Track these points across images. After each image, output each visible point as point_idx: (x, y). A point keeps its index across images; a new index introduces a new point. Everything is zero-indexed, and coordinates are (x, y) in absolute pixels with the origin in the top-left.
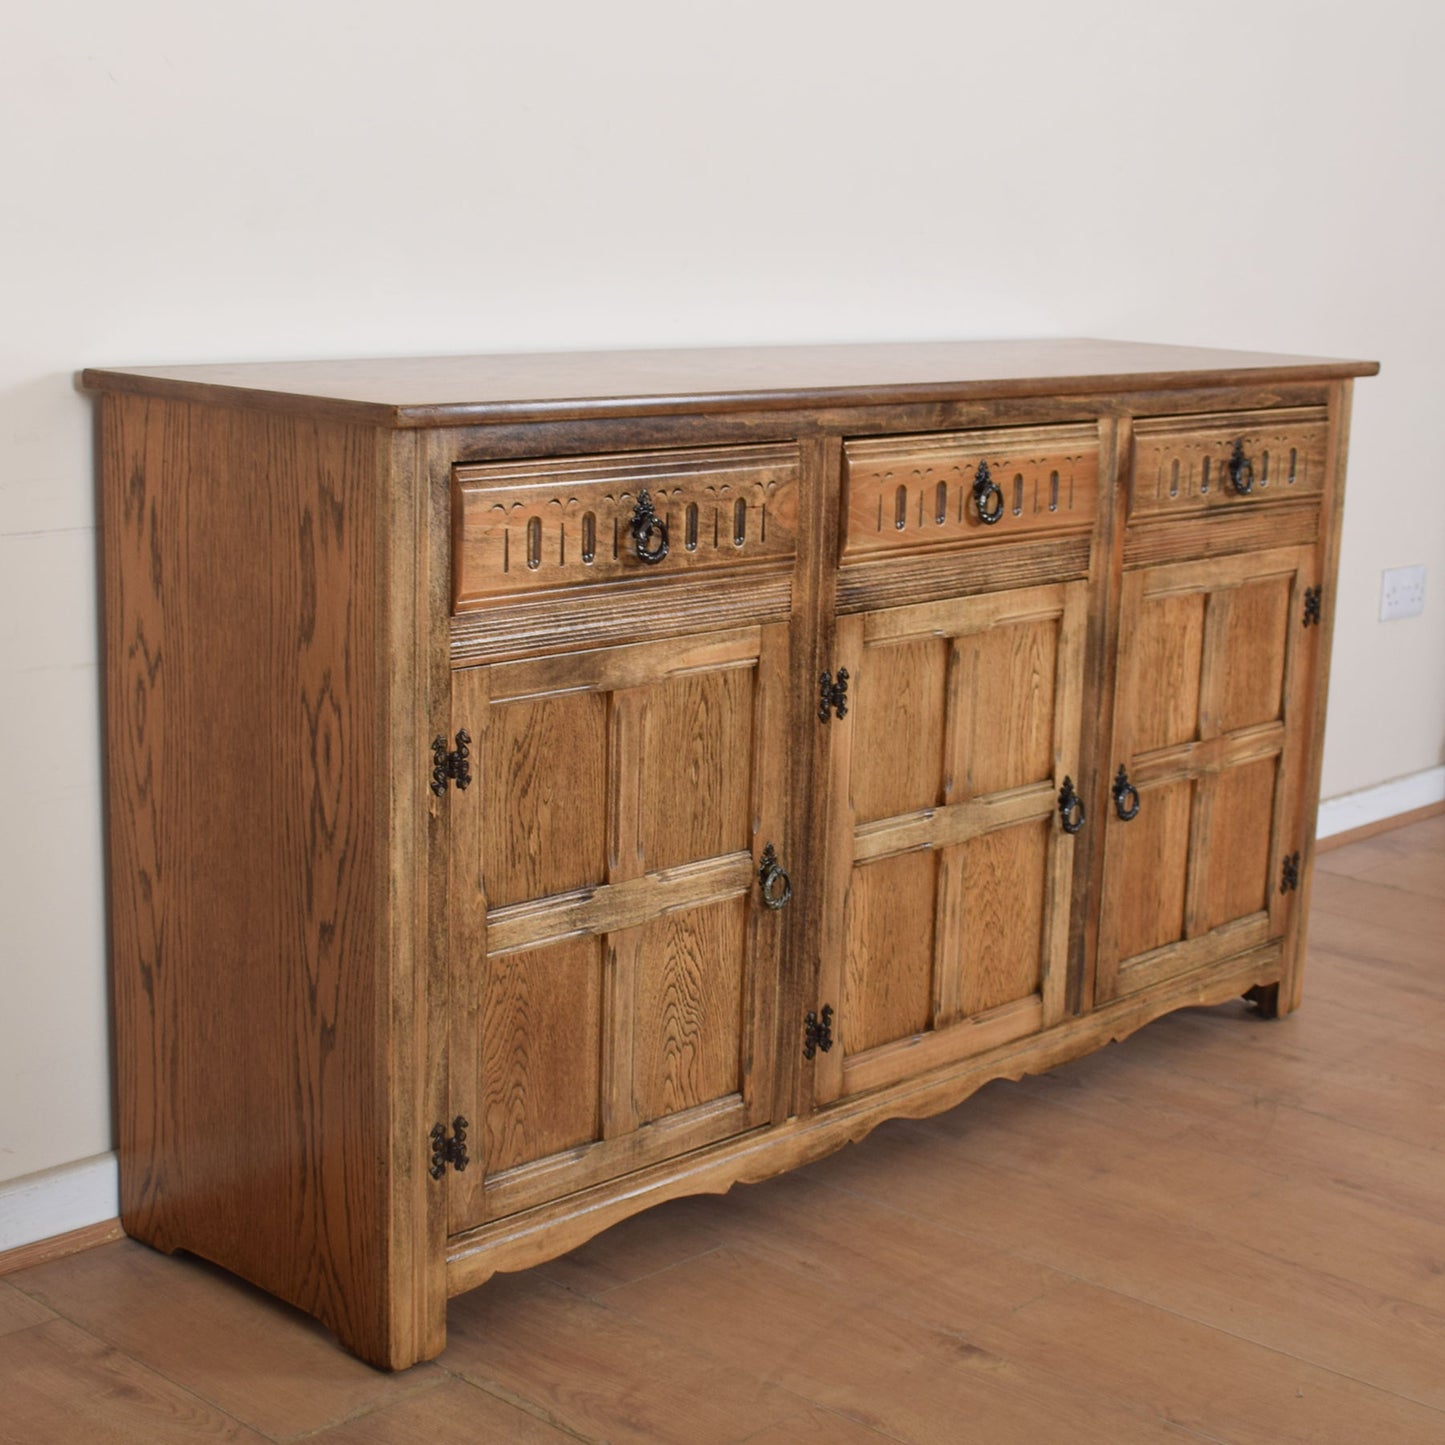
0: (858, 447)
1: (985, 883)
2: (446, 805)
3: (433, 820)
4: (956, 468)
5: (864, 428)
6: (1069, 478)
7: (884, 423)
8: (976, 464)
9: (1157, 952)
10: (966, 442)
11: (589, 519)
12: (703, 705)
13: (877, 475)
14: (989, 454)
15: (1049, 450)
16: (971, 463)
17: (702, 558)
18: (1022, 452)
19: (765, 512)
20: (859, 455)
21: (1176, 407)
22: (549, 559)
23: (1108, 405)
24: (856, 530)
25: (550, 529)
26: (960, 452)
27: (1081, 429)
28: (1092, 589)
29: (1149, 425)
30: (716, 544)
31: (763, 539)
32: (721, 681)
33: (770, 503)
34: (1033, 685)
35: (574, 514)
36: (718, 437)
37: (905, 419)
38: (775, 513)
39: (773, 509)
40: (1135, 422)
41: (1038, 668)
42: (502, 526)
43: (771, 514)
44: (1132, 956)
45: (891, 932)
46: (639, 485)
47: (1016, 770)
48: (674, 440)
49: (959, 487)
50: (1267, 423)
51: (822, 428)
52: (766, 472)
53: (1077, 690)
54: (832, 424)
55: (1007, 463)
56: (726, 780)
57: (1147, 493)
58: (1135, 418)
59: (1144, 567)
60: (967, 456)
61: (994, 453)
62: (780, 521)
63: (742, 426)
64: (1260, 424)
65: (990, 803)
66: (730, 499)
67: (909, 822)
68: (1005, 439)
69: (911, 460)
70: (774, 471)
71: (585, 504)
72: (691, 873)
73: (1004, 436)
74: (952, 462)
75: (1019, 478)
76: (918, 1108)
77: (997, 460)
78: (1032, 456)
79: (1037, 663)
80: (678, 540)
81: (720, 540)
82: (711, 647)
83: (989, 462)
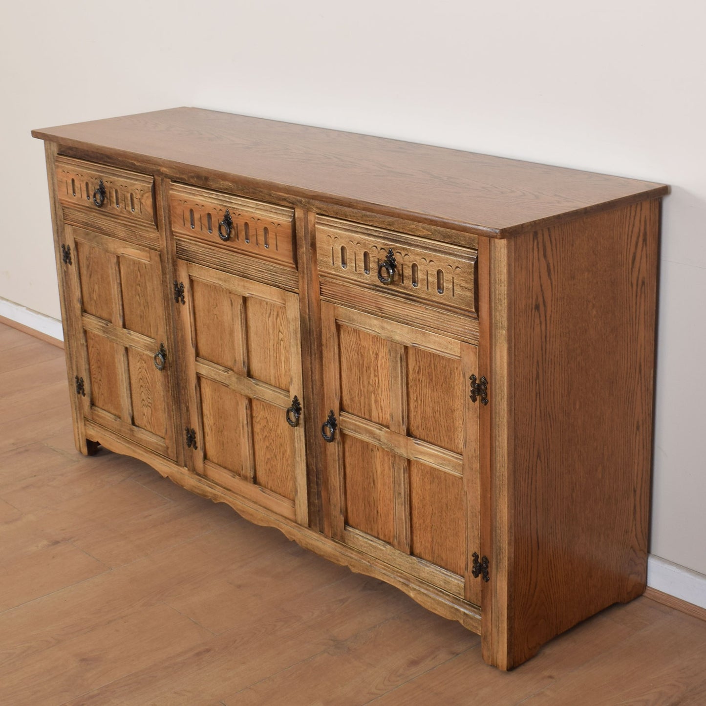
0: (175, 186)
1: (264, 425)
2: (67, 268)
3: (65, 272)
4: (215, 209)
5: (178, 178)
6: (275, 234)
7: (186, 179)
8: (224, 209)
9: (375, 539)
10: (221, 198)
11: (87, 184)
12: (139, 273)
13: (180, 200)
14: (230, 207)
15: (262, 215)
16: (222, 209)
17: (121, 212)
18: (247, 211)
19: (141, 203)
20: (174, 189)
21: (346, 216)
22: (78, 195)
23: (301, 202)
24: (175, 222)
25: (77, 184)
26: (216, 202)
27: (284, 210)
28: (301, 300)
29: (328, 221)
30: (125, 209)
31: (141, 213)
32: (144, 266)
33: (142, 199)
34: (280, 339)
35: (83, 181)
36: (127, 167)
37: (195, 179)
38: (144, 203)
39: (143, 201)
40: (317, 216)
41: (281, 330)
42: (65, 179)
43: (142, 203)
44: (358, 529)
45: (221, 417)
46: (100, 177)
47: (275, 378)
48: (113, 163)
49: (218, 219)
50: (416, 246)
51: (162, 173)
52: (139, 185)
53: (298, 352)
54: (166, 173)
55: (239, 215)
56: (150, 308)
57: (325, 259)
58: (318, 214)
59: (335, 303)
60: (220, 205)
61: (233, 208)
62: (146, 208)
63: (134, 164)
64: (411, 245)
65: (257, 385)
66: (128, 192)
67: (220, 370)
68: (240, 203)
69: (194, 198)
70: (142, 186)
71: (86, 179)
72: (138, 337)
73: (239, 201)
74: (212, 205)
75: (246, 224)
76: (240, 510)
77: (235, 212)
78: (252, 215)
79: (281, 328)
80: (113, 202)
81: (127, 207)
82: (133, 250)
83: (231, 211)
